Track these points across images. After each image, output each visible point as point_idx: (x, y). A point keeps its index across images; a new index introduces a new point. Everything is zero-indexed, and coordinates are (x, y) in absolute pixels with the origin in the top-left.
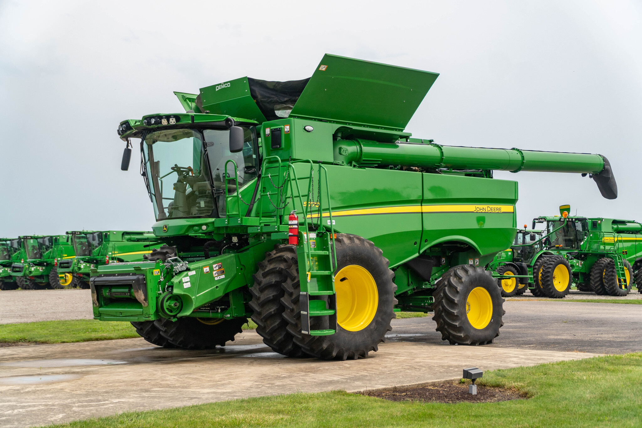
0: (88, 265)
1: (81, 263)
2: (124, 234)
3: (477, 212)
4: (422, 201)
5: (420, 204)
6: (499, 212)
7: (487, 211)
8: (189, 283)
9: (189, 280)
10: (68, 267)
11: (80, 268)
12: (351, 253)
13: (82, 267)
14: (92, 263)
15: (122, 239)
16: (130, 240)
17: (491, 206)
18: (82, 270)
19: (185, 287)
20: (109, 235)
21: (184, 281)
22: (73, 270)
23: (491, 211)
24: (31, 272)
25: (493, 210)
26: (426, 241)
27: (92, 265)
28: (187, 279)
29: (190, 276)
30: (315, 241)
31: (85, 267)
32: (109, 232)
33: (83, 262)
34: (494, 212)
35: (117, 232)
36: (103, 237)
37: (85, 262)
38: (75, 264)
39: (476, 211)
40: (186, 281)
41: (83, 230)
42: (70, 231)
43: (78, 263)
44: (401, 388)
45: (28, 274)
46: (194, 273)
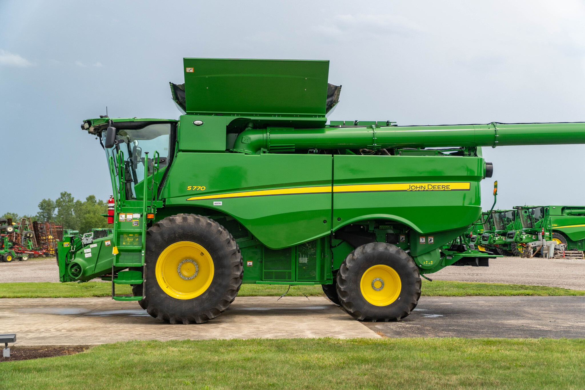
0: (530, 236)
1: (523, 234)
2: (563, 209)
3: (411, 191)
4: (333, 182)
5: (331, 185)
6: (446, 189)
7: (426, 189)
8: (90, 254)
9: (90, 251)
10: (512, 238)
11: (521, 239)
12: (181, 231)
13: (524, 237)
14: (534, 235)
15: (562, 213)
16: (570, 214)
17: (433, 184)
18: (524, 240)
19: (86, 257)
20: (549, 209)
21: (85, 252)
22: (516, 240)
23: (433, 189)
24: (494, 241)
25: (437, 188)
26: (339, 219)
27: (534, 236)
28: (89, 250)
29: (91, 248)
30: (138, 220)
31: (527, 238)
32: (548, 207)
33: (525, 233)
34: (437, 190)
35: (557, 207)
36: (544, 211)
37: (526, 233)
38: (518, 235)
39: (411, 189)
40: (87, 252)
41: (525, 205)
42: (515, 206)
43: (521, 234)
44: (21, 347)
45: (492, 242)
46: (95, 245)
